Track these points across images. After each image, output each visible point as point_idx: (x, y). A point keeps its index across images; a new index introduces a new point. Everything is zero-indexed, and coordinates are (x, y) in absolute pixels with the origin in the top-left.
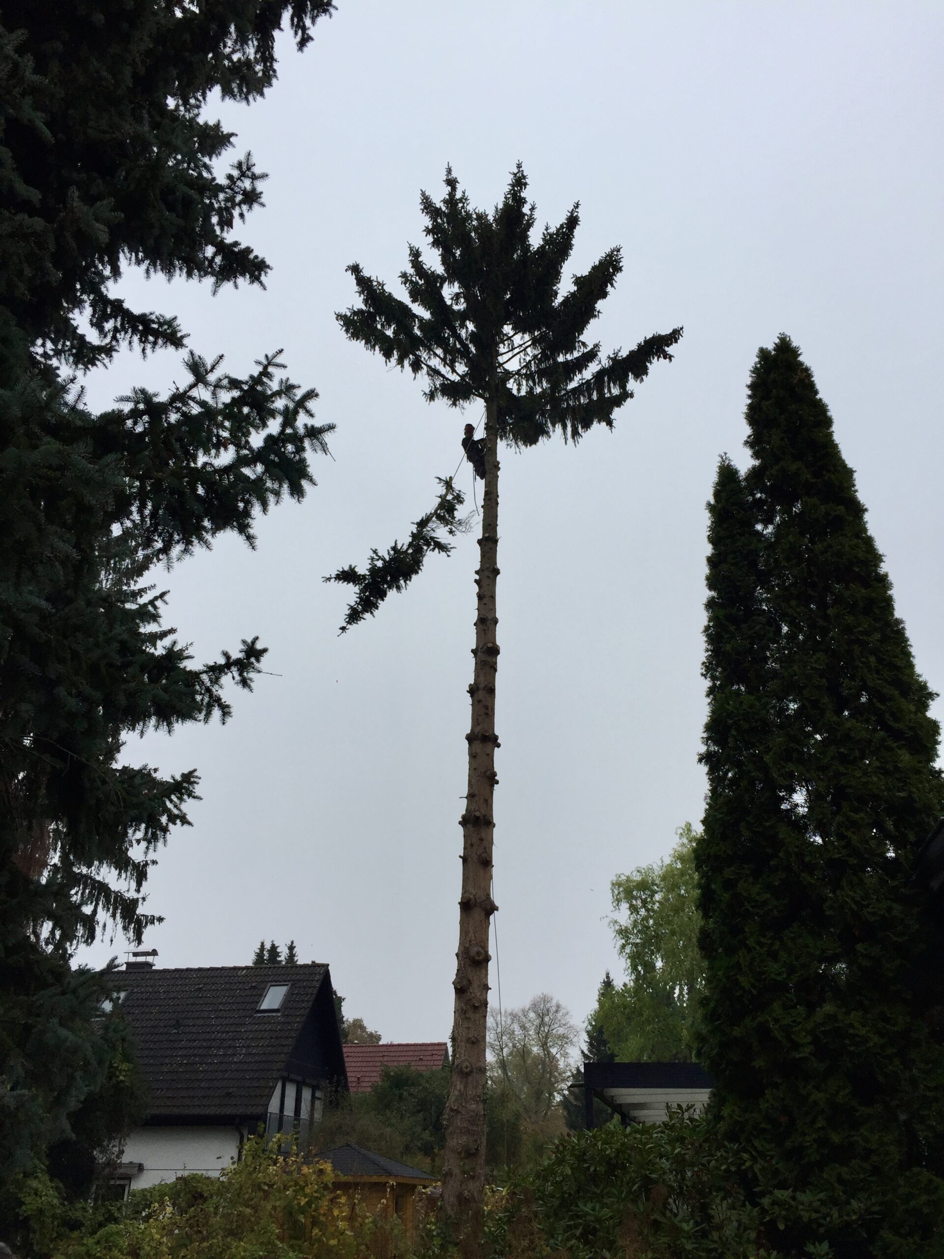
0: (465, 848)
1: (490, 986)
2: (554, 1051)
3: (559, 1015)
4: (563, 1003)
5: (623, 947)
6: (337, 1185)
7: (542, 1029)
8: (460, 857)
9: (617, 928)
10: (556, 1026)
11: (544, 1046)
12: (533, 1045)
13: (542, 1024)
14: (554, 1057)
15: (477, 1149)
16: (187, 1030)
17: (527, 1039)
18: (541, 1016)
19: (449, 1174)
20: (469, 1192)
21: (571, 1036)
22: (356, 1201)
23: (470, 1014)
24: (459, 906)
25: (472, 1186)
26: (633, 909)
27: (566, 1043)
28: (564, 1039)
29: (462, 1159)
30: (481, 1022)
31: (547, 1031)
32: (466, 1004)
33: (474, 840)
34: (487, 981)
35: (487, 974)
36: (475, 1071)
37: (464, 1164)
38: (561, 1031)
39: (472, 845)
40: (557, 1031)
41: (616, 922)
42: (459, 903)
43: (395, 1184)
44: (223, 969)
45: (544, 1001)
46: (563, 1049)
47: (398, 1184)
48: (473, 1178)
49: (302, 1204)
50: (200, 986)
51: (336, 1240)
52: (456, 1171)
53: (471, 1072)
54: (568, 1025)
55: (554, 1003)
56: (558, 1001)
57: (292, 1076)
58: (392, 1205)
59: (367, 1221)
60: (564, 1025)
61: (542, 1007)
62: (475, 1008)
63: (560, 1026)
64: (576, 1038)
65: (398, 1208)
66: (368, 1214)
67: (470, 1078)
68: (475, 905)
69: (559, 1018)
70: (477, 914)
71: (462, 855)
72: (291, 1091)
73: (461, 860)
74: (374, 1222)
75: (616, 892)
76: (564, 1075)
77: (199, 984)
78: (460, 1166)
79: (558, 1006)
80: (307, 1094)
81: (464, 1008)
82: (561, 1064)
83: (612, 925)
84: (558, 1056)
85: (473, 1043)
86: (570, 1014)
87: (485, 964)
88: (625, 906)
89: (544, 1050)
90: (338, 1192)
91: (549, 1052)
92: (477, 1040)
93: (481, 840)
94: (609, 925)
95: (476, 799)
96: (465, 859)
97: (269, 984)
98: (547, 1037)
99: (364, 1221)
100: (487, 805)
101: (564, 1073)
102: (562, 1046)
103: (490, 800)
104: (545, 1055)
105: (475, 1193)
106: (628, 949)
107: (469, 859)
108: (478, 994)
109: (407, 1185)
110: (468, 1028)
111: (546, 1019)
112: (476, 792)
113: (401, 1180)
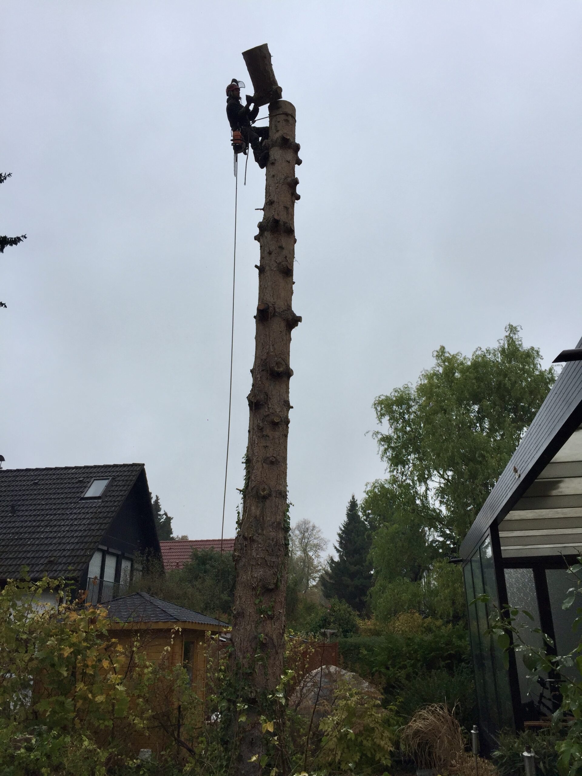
0: (262, 258)
1: (291, 404)
2: (311, 554)
3: (315, 532)
4: (317, 525)
5: (386, 450)
6: (113, 633)
7: (304, 541)
8: (256, 266)
9: (380, 436)
10: (313, 539)
11: (305, 551)
12: (297, 551)
13: (303, 537)
14: (311, 558)
15: (276, 585)
16: (20, 513)
17: (294, 547)
18: (303, 533)
19: (241, 615)
20: (267, 635)
21: (322, 545)
22: (134, 649)
23: (268, 431)
24: (254, 320)
25: (271, 628)
26: (393, 420)
27: (319, 549)
28: (317, 547)
29: (257, 596)
30: (281, 441)
31: (306, 542)
32: (263, 421)
33: (273, 248)
34: (288, 397)
35: (288, 392)
36: (274, 494)
37: (261, 602)
38: (316, 542)
39: (270, 253)
40: (313, 542)
41: (378, 433)
42: (255, 317)
43: (180, 630)
44: (56, 469)
45: (305, 523)
46: (317, 553)
47: (184, 630)
48: (271, 618)
49: (66, 655)
50: (36, 481)
51: (104, 696)
52: (250, 610)
53: (270, 495)
54: (320, 538)
55: (311, 524)
56: (314, 523)
57: (111, 550)
58: (179, 651)
59: (146, 671)
60: (318, 538)
61: (303, 527)
62: (275, 425)
63: (315, 539)
64: (325, 546)
65: (187, 654)
66: (147, 663)
67: (268, 502)
68: (274, 315)
69: (314, 534)
70: (277, 325)
71: (259, 265)
72: (111, 563)
73: (257, 271)
74: (154, 672)
75: (379, 409)
76: (317, 569)
77: (35, 480)
78: (255, 604)
79: (314, 527)
80: (126, 565)
81: (261, 425)
82: (316, 562)
83: (374, 436)
84: (313, 557)
85: (272, 463)
86: (321, 531)
87: (286, 379)
88: (386, 419)
89: (304, 553)
90: (113, 640)
91: (308, 555)
92: (277, 460)
93: (281, 248)
94: (373, 436)
95: (275, 205)
96: (261, 269)
97: (93, 479)
98: (306, 546)
99: (142, 671)
100: (288, 213)
101: (317, 567)
102: (316, 551)
103: (290, 210)
104: (305, 556)
105: (274, 637)
106: (389, 453)
107: (267, 268)
108: (278, 410)
109: (194, 631)
110: (266, 447)
111: (306, 534)
112: (275, 199)
113: (189, 626)
